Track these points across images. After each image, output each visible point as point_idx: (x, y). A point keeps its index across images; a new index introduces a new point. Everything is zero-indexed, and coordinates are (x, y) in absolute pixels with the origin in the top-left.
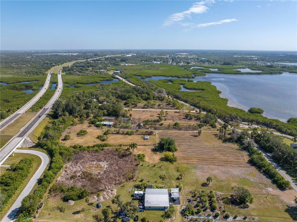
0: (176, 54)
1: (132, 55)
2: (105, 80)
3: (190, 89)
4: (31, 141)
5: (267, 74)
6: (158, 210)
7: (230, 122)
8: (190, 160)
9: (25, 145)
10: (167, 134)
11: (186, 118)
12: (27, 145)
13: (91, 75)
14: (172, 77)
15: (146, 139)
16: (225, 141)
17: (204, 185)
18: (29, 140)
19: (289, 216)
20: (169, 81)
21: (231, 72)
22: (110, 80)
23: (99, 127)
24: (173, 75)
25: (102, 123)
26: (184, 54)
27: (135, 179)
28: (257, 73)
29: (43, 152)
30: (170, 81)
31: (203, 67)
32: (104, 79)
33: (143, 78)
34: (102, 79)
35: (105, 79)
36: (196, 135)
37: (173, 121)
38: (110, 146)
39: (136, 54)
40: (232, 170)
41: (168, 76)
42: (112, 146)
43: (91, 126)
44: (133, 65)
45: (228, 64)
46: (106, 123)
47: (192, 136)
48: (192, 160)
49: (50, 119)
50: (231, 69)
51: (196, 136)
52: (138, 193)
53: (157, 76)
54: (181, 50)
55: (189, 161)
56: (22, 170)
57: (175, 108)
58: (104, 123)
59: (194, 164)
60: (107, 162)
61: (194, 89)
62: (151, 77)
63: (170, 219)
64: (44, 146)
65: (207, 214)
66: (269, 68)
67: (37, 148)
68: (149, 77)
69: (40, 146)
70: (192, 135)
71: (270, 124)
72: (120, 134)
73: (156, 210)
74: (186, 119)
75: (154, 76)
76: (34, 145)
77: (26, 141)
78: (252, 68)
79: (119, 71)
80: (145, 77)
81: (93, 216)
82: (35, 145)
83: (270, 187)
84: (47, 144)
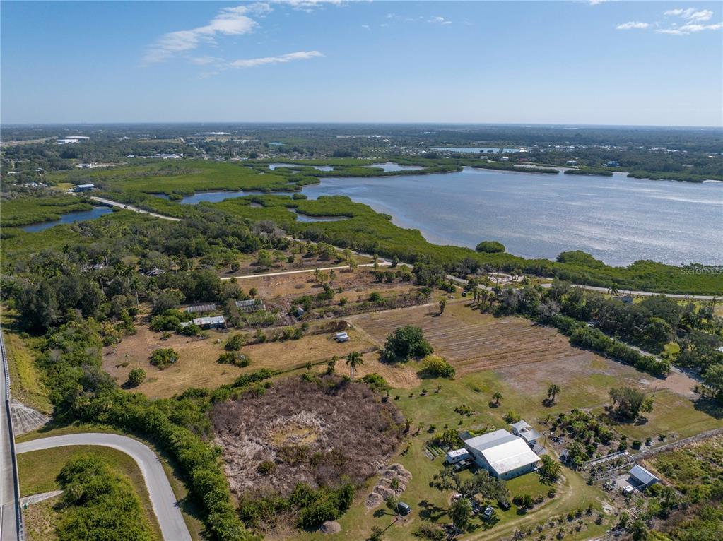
0: (198, 134)
1: (79, 139)
2: (70, 212)
3: (319, 216)
4: (32, 410)
5: (436, 172)
6: (522, 474)
7: (469, 276)
8: (476, 365)
9: (19, 426)
10: (377, 322)
11: (378, 280)
12: (26, 424)
13: (9, 199)
14: (244, 190)
15: (344, 341)
16: (498, 314)
17: (548, 403)
18: (25, 409)
19: (707, 416)
20: (252, 202)
21: (369, 173)
22: (86, 210)
23: (195, 335)
24: (249, 187)
25: (197, 321)
26: (219, 133)
27: (413, 429)
28: (419, 171)
29: (103, 431)
30: (254, 201)
31: (294, 163)
32: (64, 208)
33: (176, 199)
34: (59, 209)
35: (68, 209)
36: (434, 311)
37: (357, 291)
38: (276, 374)
39: (88, 138)
40: (563, 366)
41: (236, 190)
42: (280, 373)
43: (169, 337)
44: (112, 167)
45: (346, 155)
46: (209, 322)
47: (430, 317)
48: (479, 364)
49: (26, 337)
50: (360, 165)
51: (438, 315)
52: (459, 454)
53: (205, 191)
54: (200, 124)
55: (477, 367)
56: (107, 492)
57: (330, 262)
58: (204, 323)
59: (489, 369)
60: (310, 410)
61: (328, 215)
62: (193, 194)
63: (558, 482)
64: (97, 414)
65: (607, 453)
66: (430, 160)
67: (71, 427)
68: (188, 194)
69: (77, 418)
70: (427, 315)
71: (542, 270)
72: (268, 341)
73: (519, 475)
74: (378, 282)
75: (198, 191)
76: (47, 419)
77: (16, 414)
78: (401, 162)
79: (92, 185)
80: (180, 197)
81: (416, 535)
82: (50, 421)
83: (642, 378)
84: (105, 406)
